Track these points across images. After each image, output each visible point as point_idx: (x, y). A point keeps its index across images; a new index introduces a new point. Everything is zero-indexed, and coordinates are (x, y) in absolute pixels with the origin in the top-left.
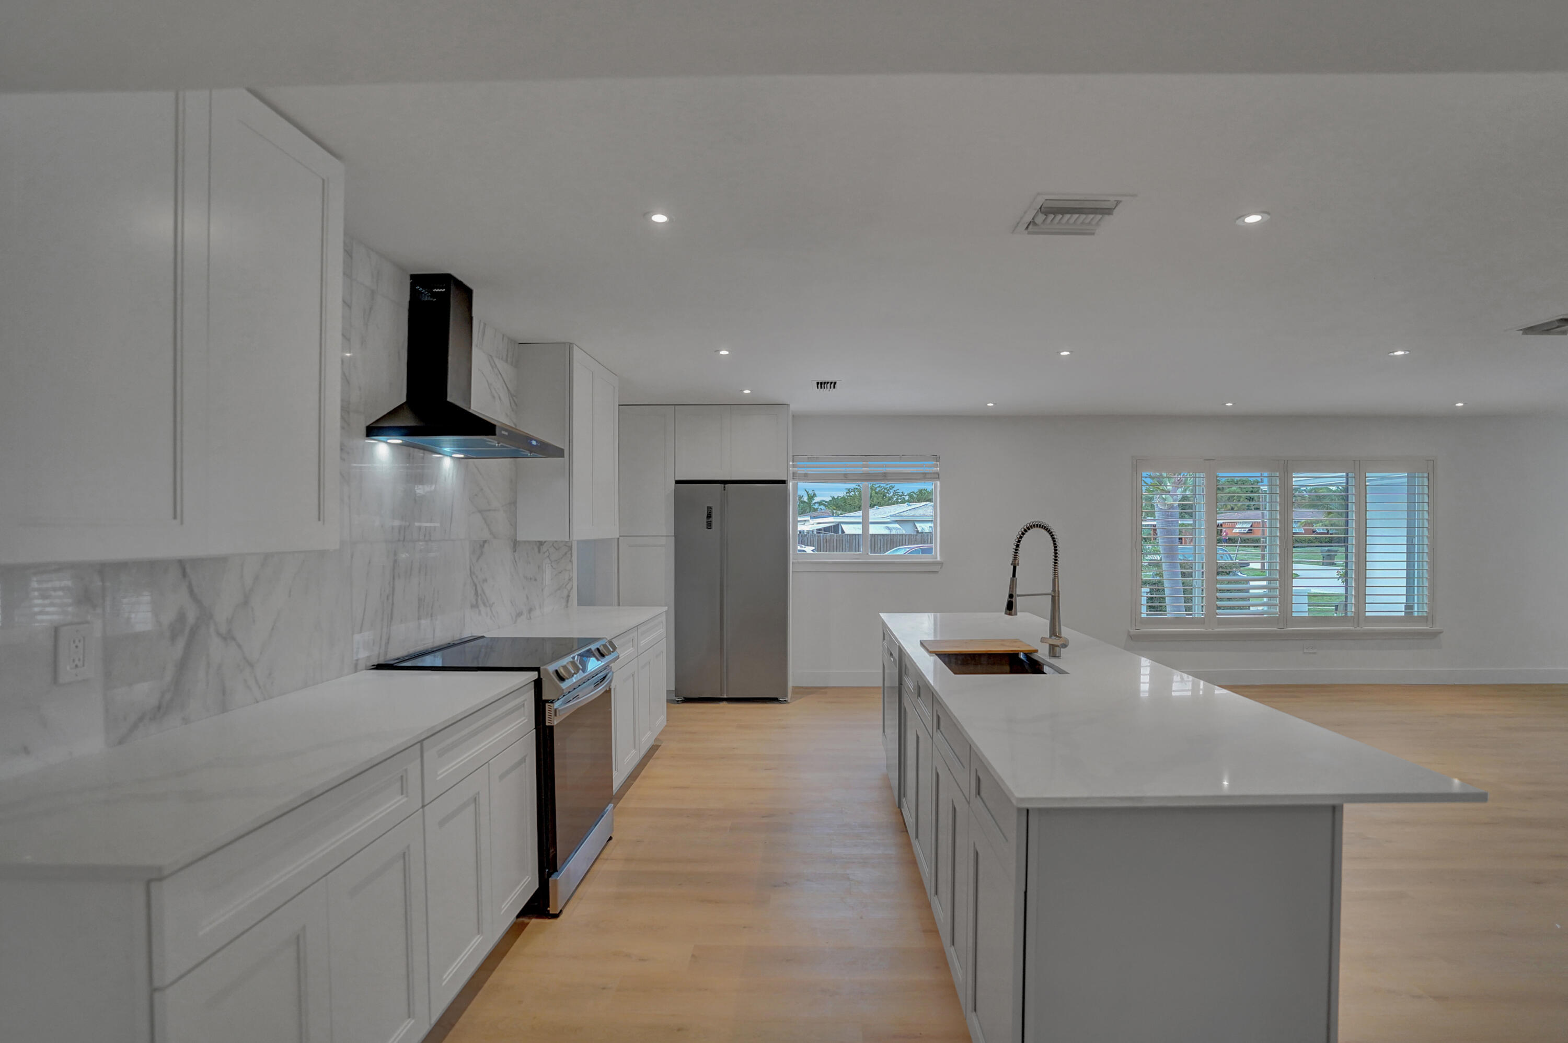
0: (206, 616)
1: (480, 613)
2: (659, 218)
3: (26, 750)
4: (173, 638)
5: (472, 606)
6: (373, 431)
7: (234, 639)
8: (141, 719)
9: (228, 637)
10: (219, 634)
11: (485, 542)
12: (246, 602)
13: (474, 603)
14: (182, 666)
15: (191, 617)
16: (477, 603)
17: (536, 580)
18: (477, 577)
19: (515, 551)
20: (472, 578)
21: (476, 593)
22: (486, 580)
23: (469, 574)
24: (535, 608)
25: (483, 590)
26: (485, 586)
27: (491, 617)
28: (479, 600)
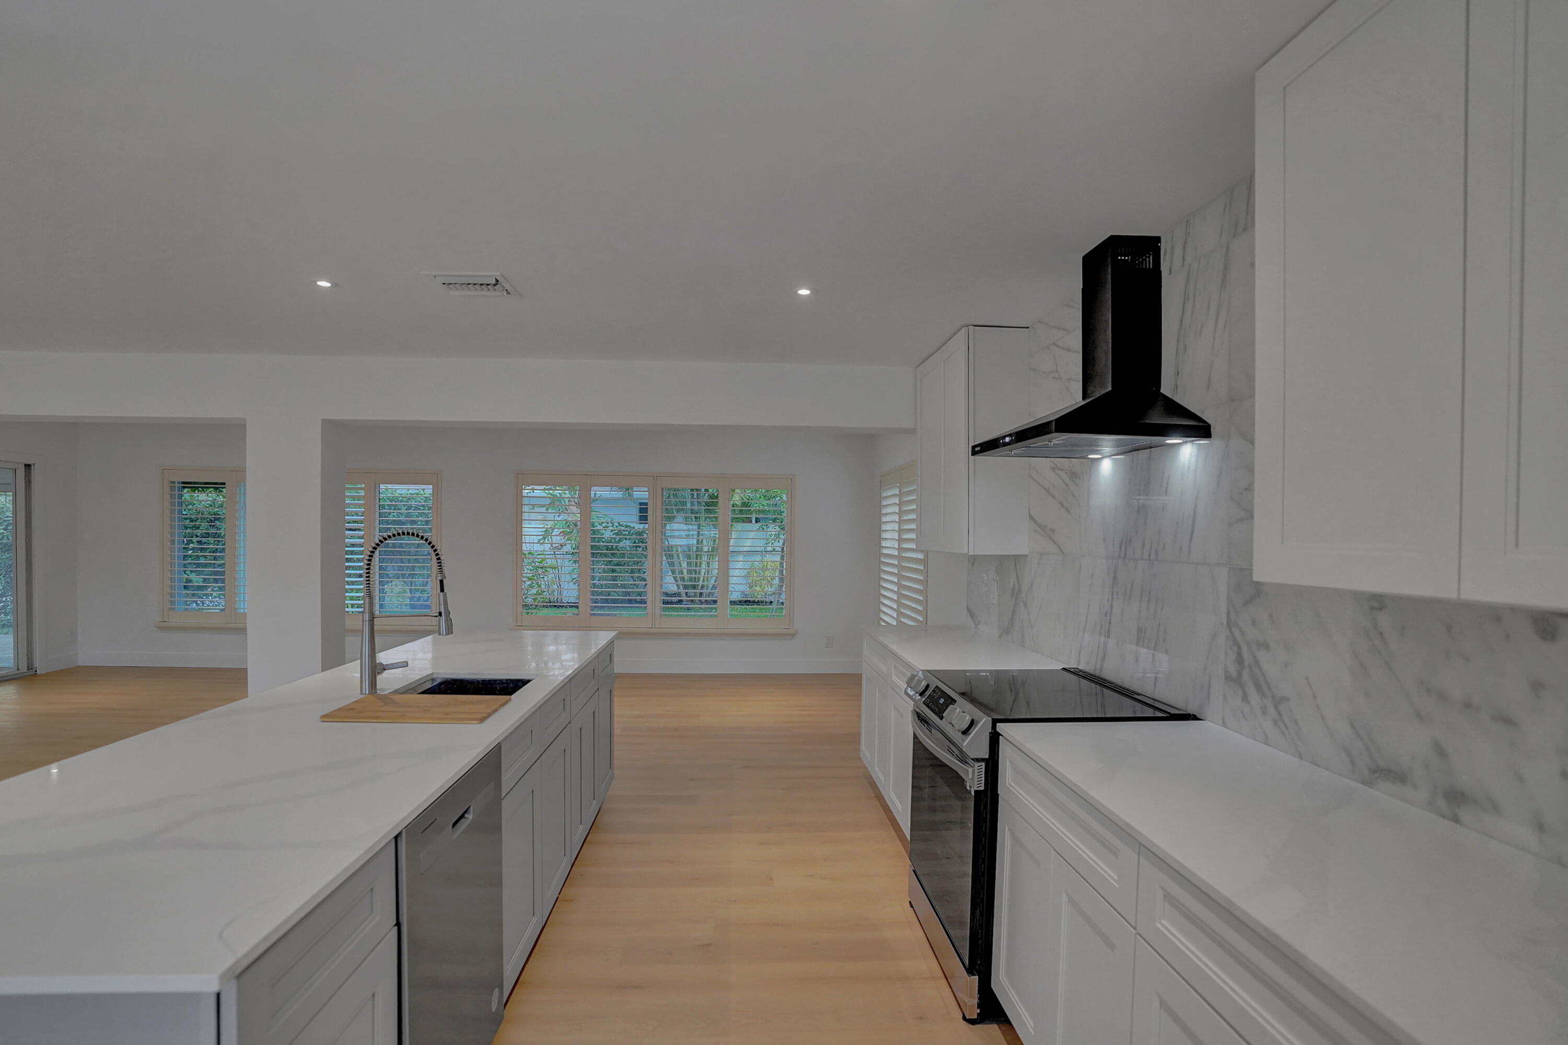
1: (1245, 698)
2: (804, 292)
13: (1233, 671)
14: (1013, 613)
16: (1240, 674)
17: (1508, 721)
18: (1243, 633)
19: (1381, 609)
20: (1231, 631)
21: (1240, 660)
22: (1265, 646)
23: (1225, 622)
24: (1495, 807)
25: (1256, 661)
26: (1262, 655)
27: (1275, 723)
28: (1246, 675)
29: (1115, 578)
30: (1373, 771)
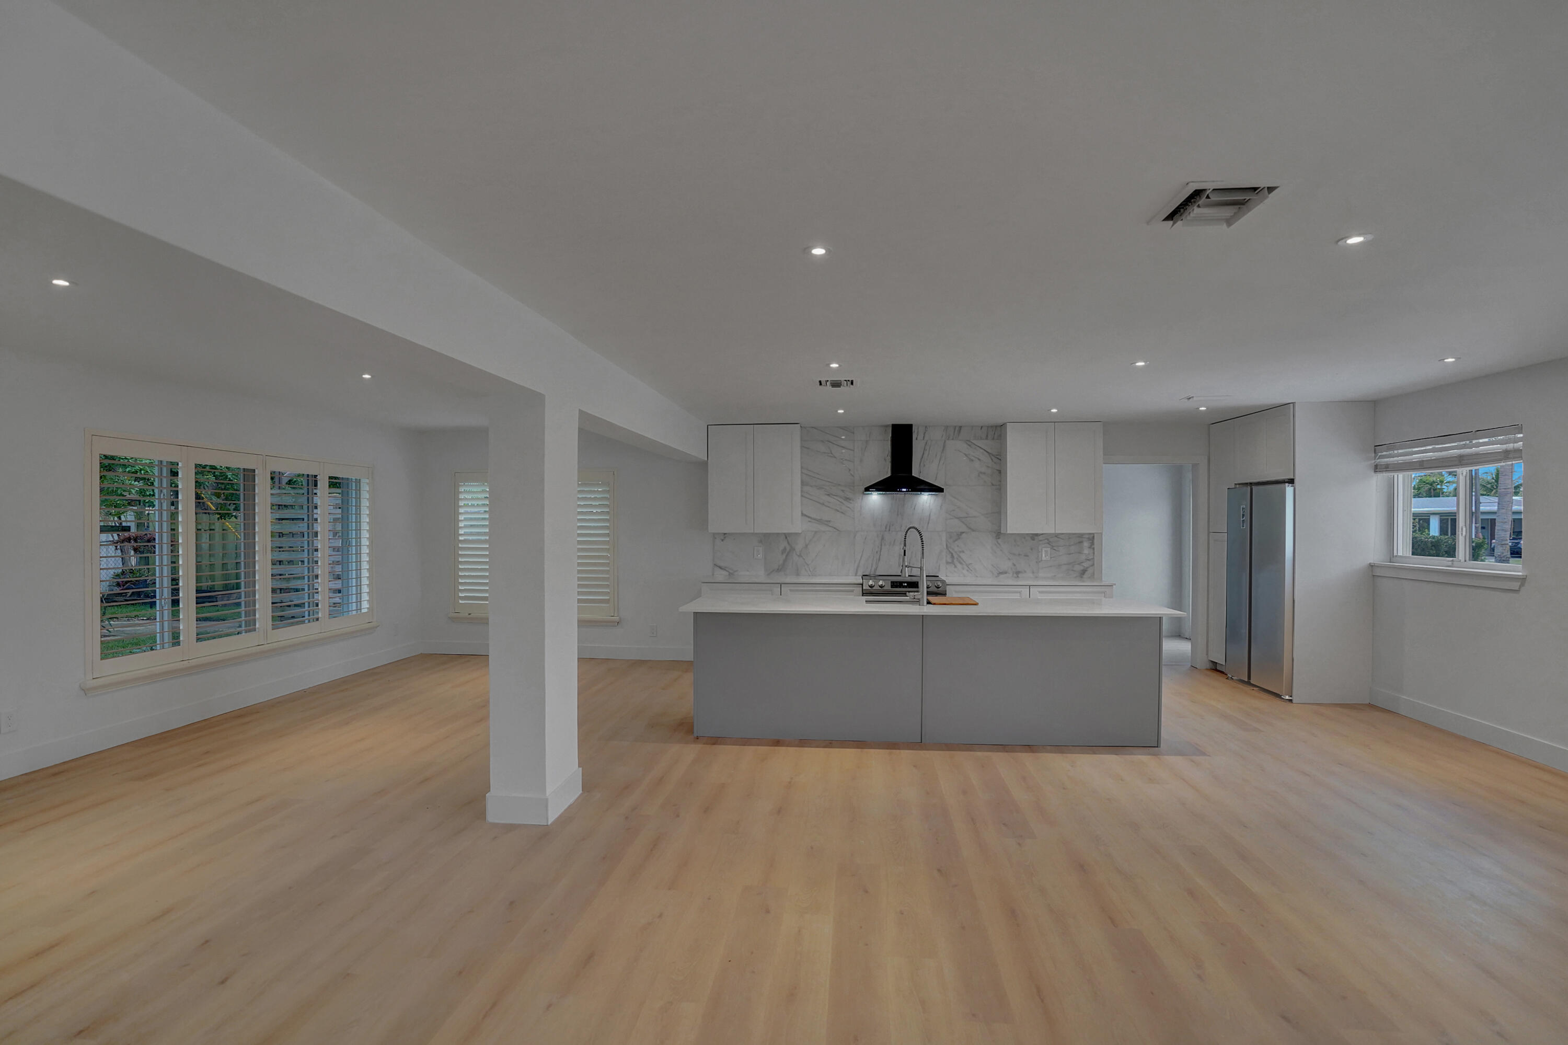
0: (792, 549)
1: (955, 567)
3: (748, 571)
4: (782, 553)
5: (947, 563)
6: (867, 489)
7: (802, 557)
8: (773, 571)
9: (800, 556)
10: (797, 555)
11: (963, 533)
12: (807, 546)
13: (950, 560)
14: (785, 561)
15: (788, 548)
16: (953, 561)
17: (1028, 556)
18: (953, 549)
19: (999, 538)
20: (948, 549)
21: (952, 557)
22: (963, 552)
23: (945, 547)
24: (1025, 572)
25: (960, 557)
26: (961, 555)
27: (968, 571)
28: (955, 561)
29: (883, 539)
30: (998, 574)
